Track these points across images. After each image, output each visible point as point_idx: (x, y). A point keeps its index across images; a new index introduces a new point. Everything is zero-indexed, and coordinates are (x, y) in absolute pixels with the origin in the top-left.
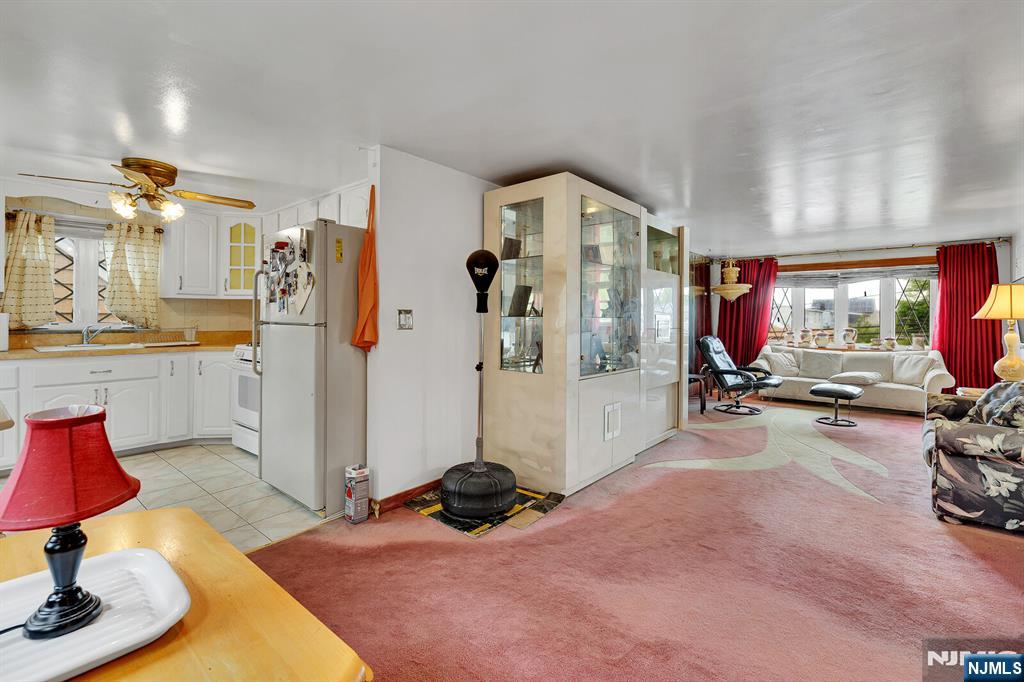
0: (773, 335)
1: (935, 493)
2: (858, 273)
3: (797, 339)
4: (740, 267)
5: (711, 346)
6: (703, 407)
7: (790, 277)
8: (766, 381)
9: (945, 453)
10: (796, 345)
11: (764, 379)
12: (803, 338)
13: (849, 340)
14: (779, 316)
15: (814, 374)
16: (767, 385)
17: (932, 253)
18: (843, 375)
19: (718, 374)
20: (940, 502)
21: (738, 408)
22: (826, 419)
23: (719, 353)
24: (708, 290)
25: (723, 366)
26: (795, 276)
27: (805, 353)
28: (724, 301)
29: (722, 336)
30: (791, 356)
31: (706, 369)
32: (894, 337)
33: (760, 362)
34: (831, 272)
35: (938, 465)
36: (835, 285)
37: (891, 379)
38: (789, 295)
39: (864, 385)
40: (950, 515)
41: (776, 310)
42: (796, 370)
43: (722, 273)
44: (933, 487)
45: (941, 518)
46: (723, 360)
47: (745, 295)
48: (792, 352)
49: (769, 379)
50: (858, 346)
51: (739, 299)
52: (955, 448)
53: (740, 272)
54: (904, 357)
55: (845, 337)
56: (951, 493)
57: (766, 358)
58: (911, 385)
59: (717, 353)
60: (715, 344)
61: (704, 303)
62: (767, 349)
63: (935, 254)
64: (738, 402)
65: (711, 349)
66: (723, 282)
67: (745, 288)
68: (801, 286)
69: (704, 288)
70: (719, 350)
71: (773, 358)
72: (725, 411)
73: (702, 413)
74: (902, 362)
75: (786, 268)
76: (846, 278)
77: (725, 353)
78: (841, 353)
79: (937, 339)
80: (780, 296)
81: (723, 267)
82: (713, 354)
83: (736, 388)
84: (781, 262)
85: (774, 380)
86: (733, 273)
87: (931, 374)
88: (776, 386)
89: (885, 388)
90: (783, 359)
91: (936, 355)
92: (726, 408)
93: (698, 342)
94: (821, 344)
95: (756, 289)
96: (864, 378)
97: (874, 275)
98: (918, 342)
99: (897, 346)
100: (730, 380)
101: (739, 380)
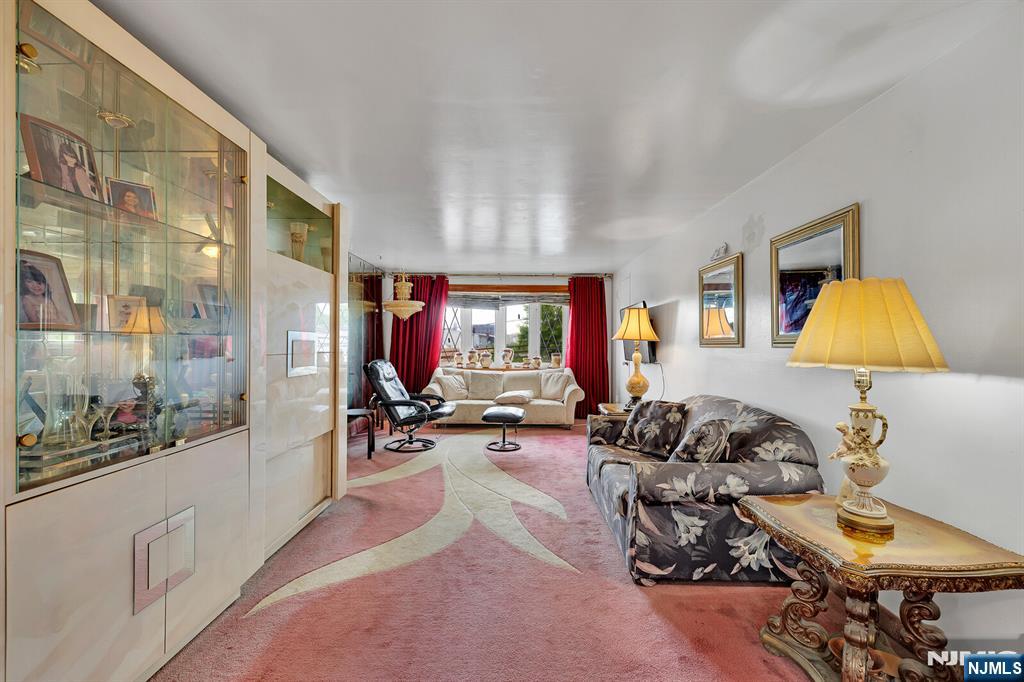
0: (444, 355)
1: (634, 554)
2: (515, 296)
3: (466, 361)
4: (413, 282)
5: (381, 372)
6: (371, 448)
7: (458, 297)
8: (440, 410)
9: (644, 504)
10: (464, 366)
11: (437, 407)
12: (470, 358)
13: (507, 359)
14: (449, 337)
15: (481, 396)
16: (441, 415)
17: (565, 282)
18: (506, 394)
19: (389, 405)
20: (639, 564)
21: (411, 443)
22: (494, 443)
23: (391, 379)
24: (380, 306)
25: (394, 396)
26: (464, 296)
27: (473, 374)
28: (396, 320)
29: (394, 361)
30: (460, 378)
31: (376, 400)
32: (539, 356)
33: (433, 387)
34: (493, 294)
35: (636, 518)
36: (497, 307)
37: (539, 396)
38: (458, 315)
39: (522, 404)
40: (646, 575)
41: (447, 331)
42: (465, 392)
43: (395, 288)
44: (632, 546)
45: (638, 582)
46: (394, 389)
47: (418, 314)
48: (462, 374)
49: (443, 406)
50: (514, 365)
51: (412, 317)
52: (654, 497)
53: (413, 288)
54: (548, 375)
55: (504, 357)
56: (648, 551)
57: (439, 381)
58: (554, 400)
59: (388, 380)
60: (386, 369)
61: (374, 321)
62: (439, 372)
63: (567, 284)
64: (411, 437)
65: (381, 376)
66: (395, 298)
67: (418, 306)
68: (469, 307)
69: (375, 304)
70: (391, 376)
71: (444, 381)
72: (397, 450)
73: (369, 457)
74: (548, 379)
75: (457, 288)
76: (507, 301)
77: (397, 379)
78: (501, 373)
79: (569, 357)
80: (451, 316)
81: (395, 281)
82: (383, 382)
83: (408, 421)
84: (452, 281)
85: (447, 409)
86: (406, 288)
87: (569, 390)
88: (450, 414)
89: (538, 405)
90: (454, 382)
91: (568, 371)
92: (397, 445)
93: (365, 367)
94: (485, 364)
95: (429, 306)
96: (522, 397)
97: (527, 299)
98: (556, 360)
99: (543, 365)
100: (403, 412)
101: (412, 411)
